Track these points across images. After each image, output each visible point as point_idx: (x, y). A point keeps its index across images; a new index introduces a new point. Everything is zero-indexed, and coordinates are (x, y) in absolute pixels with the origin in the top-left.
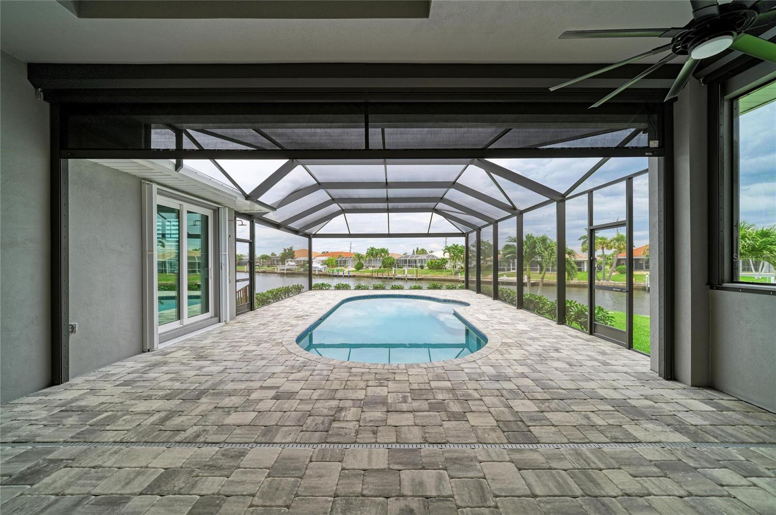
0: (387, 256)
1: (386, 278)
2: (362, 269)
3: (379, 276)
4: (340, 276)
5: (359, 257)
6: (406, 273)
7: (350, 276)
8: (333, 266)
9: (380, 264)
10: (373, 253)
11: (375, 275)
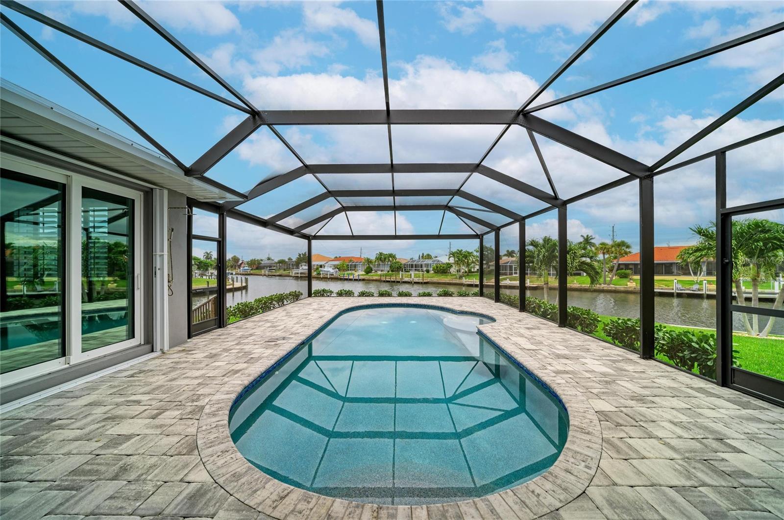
0: (394, 260)
1: (394, 282)
2: (371, 272)
3: (387, 280)
4: (351, 280)
5: (369, 261)
6: (413, 277)
7: (360, 280)
8: (344, 270)
9: (388, 269)
10: (382, 258)
11: (383, 279)
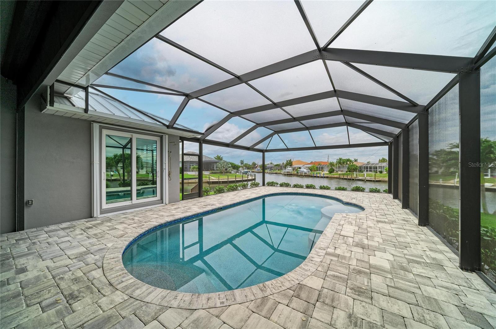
0: (351, 164)
1: (350, 179)
2: (333, 172)
3: (345, 178)
4: (318, 177)
5: (332, 164)
6: (365, 176)
7: (325, 177)
8: (315, 170)
9: (346, 170)
10: (341, 162)
11: (342, 177)
